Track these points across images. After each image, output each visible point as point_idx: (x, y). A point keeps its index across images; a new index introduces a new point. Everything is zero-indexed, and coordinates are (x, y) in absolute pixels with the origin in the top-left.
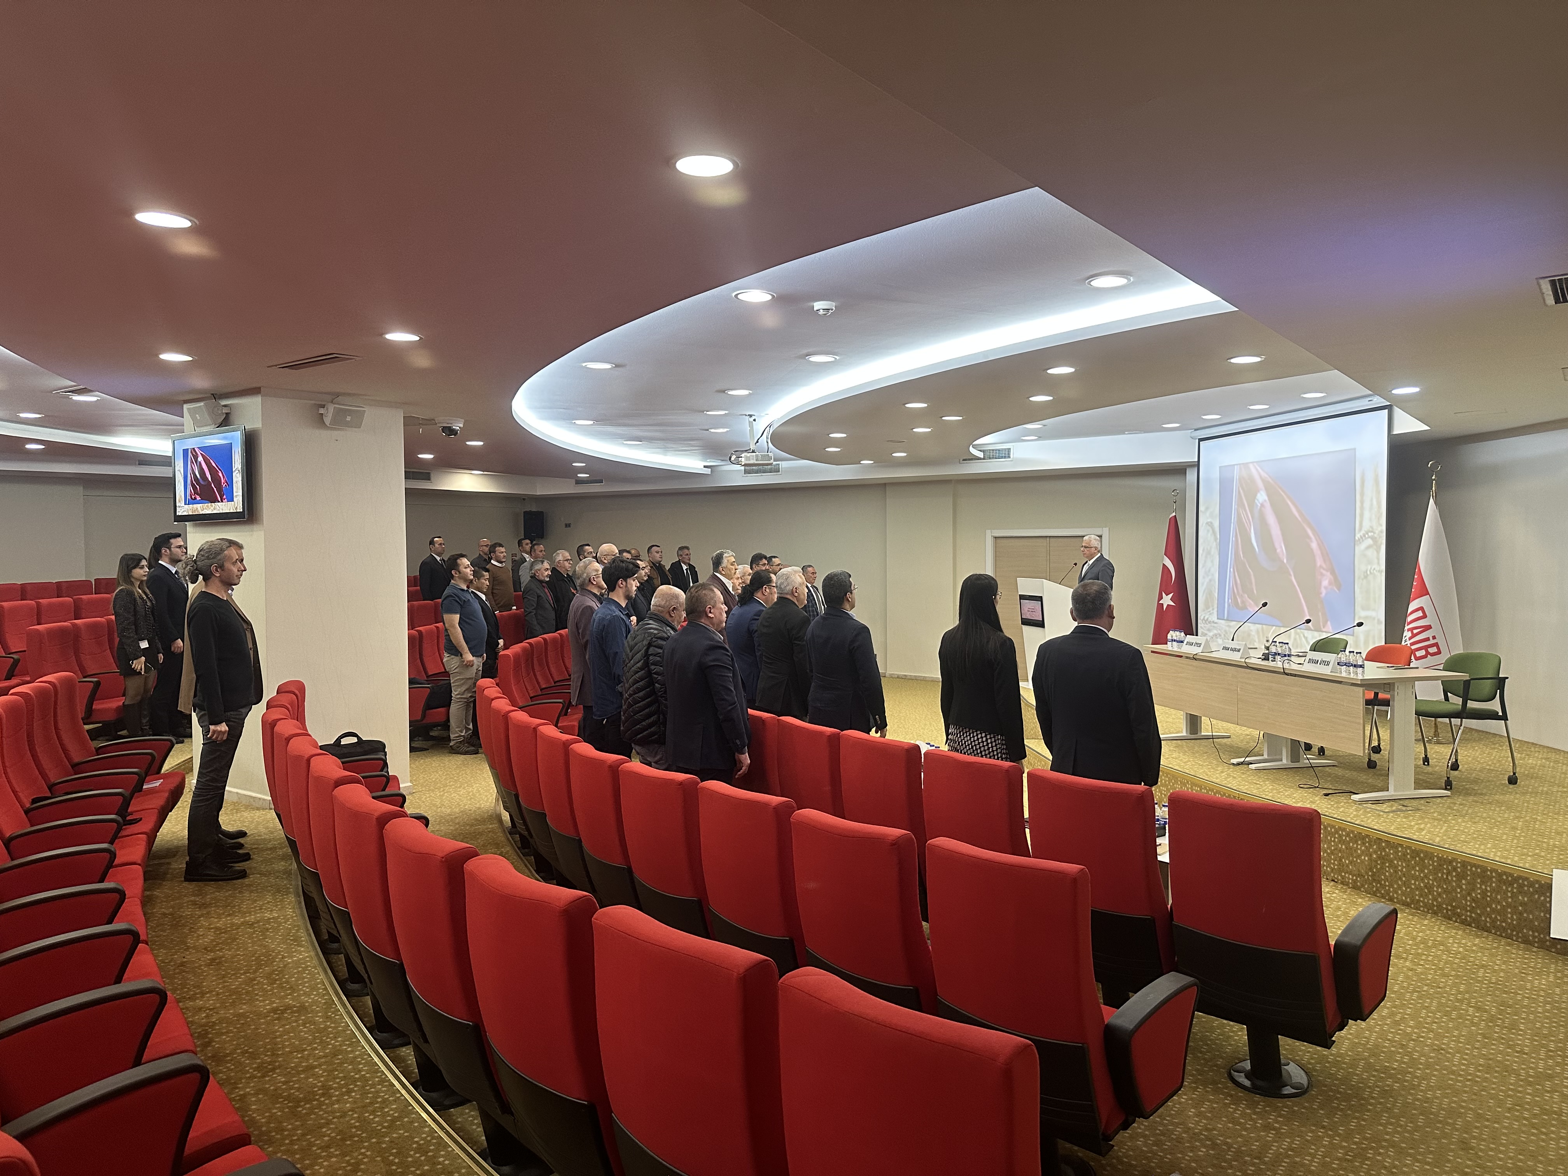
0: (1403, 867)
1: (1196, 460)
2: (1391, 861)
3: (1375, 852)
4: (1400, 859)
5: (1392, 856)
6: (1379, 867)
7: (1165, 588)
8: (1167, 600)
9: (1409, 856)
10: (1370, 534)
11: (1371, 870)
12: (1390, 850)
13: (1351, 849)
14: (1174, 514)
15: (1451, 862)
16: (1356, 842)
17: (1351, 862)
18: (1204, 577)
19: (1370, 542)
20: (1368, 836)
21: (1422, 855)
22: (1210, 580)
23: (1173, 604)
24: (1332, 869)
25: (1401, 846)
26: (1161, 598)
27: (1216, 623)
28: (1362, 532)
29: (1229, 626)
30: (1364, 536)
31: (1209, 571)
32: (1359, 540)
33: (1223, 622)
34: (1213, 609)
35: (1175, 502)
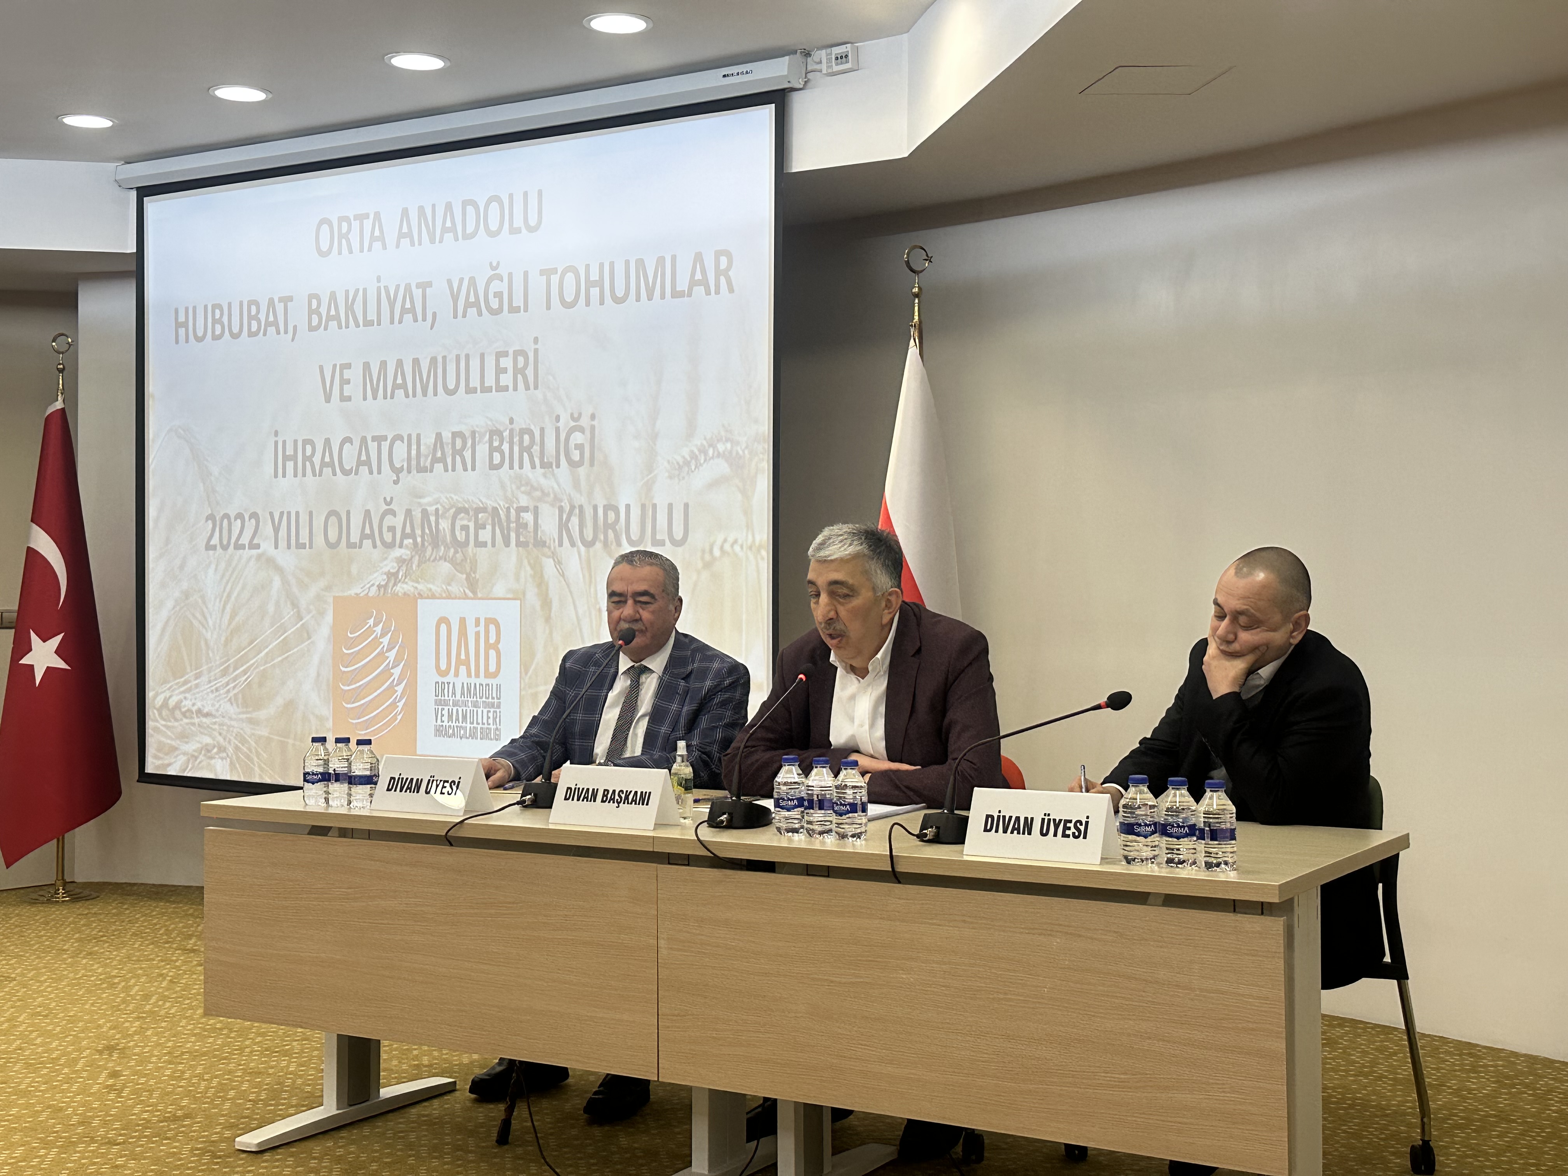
1: (132, 249)
7: (30, 622)
8: (43, 656)
10: (721, 447)
14: (59, 405)
19: (721, 467)
23: (68, 667)
26: (24, 649)
27: (207, 715)
28: (698, 441)
29: (251, 721)
30: (703, 451)
31: (182, 567)
32: (688, 464)
33: (232, 710)
34: (197, 676)
35: (61, 371)
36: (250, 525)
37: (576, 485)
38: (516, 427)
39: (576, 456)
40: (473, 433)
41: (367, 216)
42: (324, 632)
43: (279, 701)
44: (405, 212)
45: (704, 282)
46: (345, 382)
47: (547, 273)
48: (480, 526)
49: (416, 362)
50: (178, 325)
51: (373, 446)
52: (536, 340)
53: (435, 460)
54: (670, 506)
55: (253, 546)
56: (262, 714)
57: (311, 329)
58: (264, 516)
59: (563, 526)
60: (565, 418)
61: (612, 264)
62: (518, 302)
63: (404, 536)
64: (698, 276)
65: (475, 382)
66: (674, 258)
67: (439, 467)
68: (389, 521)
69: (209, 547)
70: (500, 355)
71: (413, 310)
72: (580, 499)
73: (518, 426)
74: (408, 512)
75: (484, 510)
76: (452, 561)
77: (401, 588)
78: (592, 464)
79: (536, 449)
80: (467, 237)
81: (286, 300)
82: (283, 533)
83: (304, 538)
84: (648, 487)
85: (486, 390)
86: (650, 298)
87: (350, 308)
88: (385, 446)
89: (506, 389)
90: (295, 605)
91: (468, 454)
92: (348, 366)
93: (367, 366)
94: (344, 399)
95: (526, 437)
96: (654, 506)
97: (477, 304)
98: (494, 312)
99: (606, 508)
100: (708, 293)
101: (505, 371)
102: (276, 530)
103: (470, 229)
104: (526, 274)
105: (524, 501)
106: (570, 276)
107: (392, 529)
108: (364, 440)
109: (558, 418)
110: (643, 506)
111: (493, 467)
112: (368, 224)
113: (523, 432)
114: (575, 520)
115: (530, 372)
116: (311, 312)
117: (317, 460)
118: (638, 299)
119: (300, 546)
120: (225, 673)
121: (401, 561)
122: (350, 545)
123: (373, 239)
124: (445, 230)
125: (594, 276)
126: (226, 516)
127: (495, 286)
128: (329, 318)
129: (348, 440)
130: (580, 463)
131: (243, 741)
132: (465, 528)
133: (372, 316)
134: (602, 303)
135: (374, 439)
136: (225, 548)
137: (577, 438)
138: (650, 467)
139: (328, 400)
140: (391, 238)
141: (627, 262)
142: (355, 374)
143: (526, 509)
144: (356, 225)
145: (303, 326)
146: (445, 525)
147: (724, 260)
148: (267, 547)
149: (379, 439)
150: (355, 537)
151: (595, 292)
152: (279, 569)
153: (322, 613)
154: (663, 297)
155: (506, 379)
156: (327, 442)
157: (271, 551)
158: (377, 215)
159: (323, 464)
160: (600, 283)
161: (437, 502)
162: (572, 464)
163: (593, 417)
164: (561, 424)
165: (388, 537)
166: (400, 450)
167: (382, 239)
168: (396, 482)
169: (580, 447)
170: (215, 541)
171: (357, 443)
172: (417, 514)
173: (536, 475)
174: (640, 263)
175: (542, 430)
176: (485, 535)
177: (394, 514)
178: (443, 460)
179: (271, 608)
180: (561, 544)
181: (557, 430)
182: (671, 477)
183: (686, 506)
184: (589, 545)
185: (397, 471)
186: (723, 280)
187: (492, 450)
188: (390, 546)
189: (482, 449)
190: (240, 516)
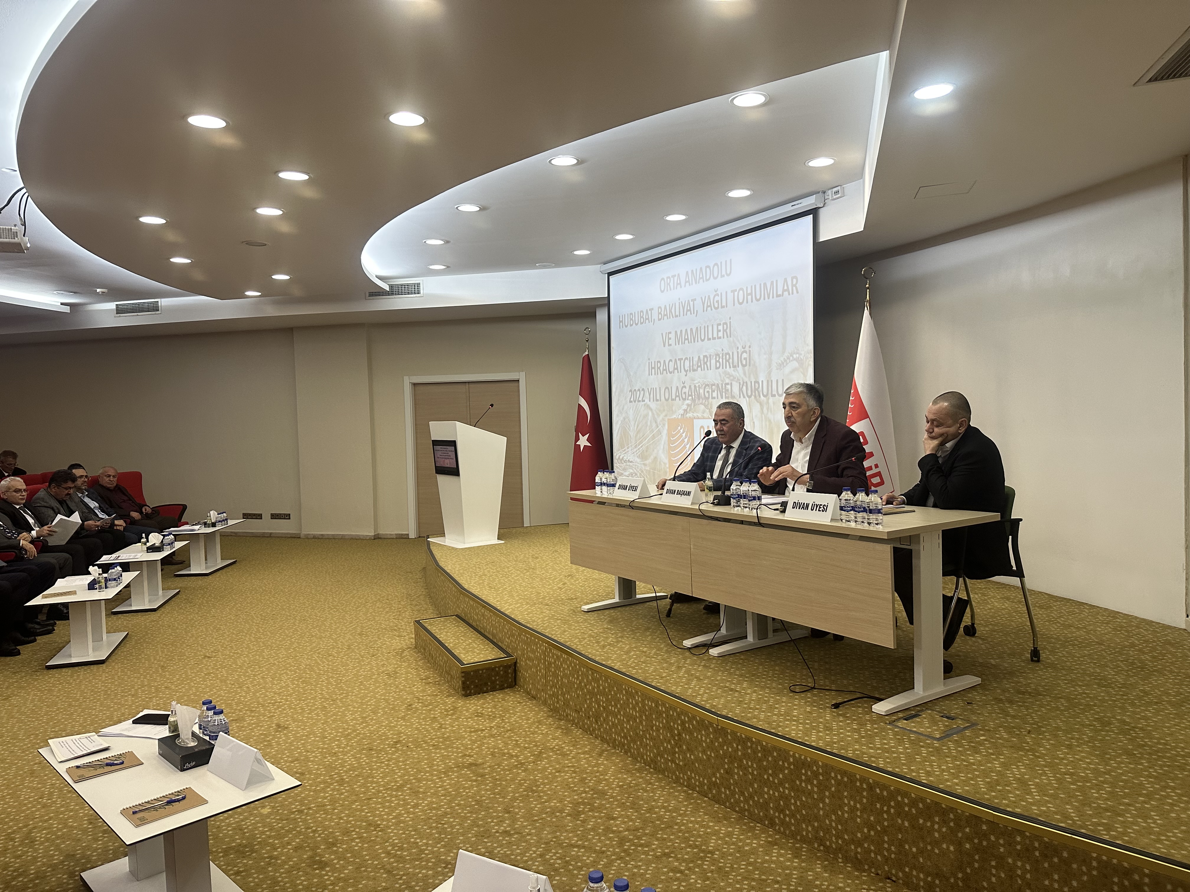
0: (1025, 871)
1: (606, 296)
2: (1001, 859)
3: (969, 839)
4: (1019, 855)
5: (1002, 850)
6: (976, 865)
7: (579, 430)
8: (584, 441)
9: (1037, 854)
10: (795, 356)
11: (961, 869)
12: (997, 839)
13: (922, 829)
14: (587, 353)
15: (1127, 873)
16: (930, 818)
17: (921, 852)
18: (618, 416)
19: (795, 364)
20: (952, 809)
21: (1065, 854)
22: (624, 419)
23: (589, 445)
24: (887, 860)
25: (1021, 833)
26: (577, 439)
27: (631, 462)
28: (786, 354)
29: (645, 465)
30: (788, 358)
31: (623, 409)
32: (783, 363)
33: (638, 460)
34: (628, 448)
35: (587, 341)
36: (642, 393)
37: (745, 374)
38: (724, 352)
39: (744, 362)
40: (710, 356)
41: (675, 276)
42: (665, 432)
43: (652, 457)
44: (687, 272)
45: (788, 290)
46: (670, 339)
47: (733, 291)
48: (713, 391)
49: (691, 330)
50: (620, 322)
51: (678, 362)
52: (730, 318)
53: (698, 367)
54: (777, 381)
55: (643, 401)
56: (647, 462)
57: (659, 320)
58: (646, 389)
59: (741, 390)
60: (740, 348)
61: (755, 286)
62: (724, 304)
63: (689, 396)
64: (786, 288)
65: (710, 336)
66: (777, 281)
67: (699, 369)
68: (684, 390)
69: (631, 402)
70: (719, 325)
71: (690, 310)
72: (746, 379)
73: (725, 351)
74: (690, 386)
75: (714, 385)
76: (704, 405)
77: (688, 415)
78: (750, 366)
79: (731, 361)
80: (707, 280)
81: (651, 310)
82: (652, 396)
83: (658, 398)
84: (769, 373)
85: (714, 339)
86: (769, 298)
87: (671, 311)
88: (682, 361)
89: (720, 338)
90: (656, 422)
91: (708, 363)
92: (670, 333)
93: (676, 332)
94: (670, 345)
95: (728, 356)
96: (772, 381)
97: (710, 306)
98: (716, 308)
99: (755, 382)
100: (789, 294)
101: (720, 331)
102: (650, 395)
103: (708, 278)
104: (726, 292)
105: (727, 381)
106: (741, 292)
107: (685, 393)
108: (676, 360)
109: (738, 348)
110: (768, 381)
111: (717, 368)
112: (676, 278)
113: (726, 354)
114: (744, 388)
115: (728, 331)
116: (659, 313)
117: (661, 368)
118: (764, 299)
119: (657, 400)
120: (636, 447)
121: (688, 405)
122: (672, 400)
123: (677, 284)
124: (700, 278)
125: (749, 291)
126: (635, 390)
127: (717, 298)
128: (664, 315)
129: (671, 360)
130: (746, 365)
131: (642, 472)
132: (708, 392)
133: (677, 313)
134: (752, 302)
135: (679, 359)
136: (635, 402)
137: (745, 355)
138: (770, 365)
139: (664, 346)
140: (683, 284)
141: (760, 284)
142: (672, 336)
143: (728, 384)
144: (672, 279)
145: (656, 319)
146: (702, 391)
147: (795, 280)
148: (647, 401)
149: (680, 360)
150: (674, 397)
151: (749, 297)
152: (651, 410)
153: (664, 425)
154: (773, 297)
155: (721, 334)
156: (664, 361)
157: (649, 403)
158: (679, 275)
159: (663, 370)
160: (751, 294)
161: (699, 382)
162: (744, 366)
163: (750, 347)
164: (739, 350)
165: (684, 396)
166: (687, 363)
167: (680, 284)
168: (686, 375)
169: (745, 359)
170: (632, 399)
171: (673, 361)
172: (693, 387)
173: (731, 371)
174: (765, 284)
175: (733, 353)
176: (715, 394)
177: (685, 387)
178: (701, 366)
179: (649, 423)
180: (740, 397)
181: (738, 352)
182: (777, 369)
183: (783, 380)
184: (749, 397)
185: (686, 371)
186: (794, 288)
187: (716, 361)
188: (684, 399)
189: (713, 361)
190: (639, 390)
